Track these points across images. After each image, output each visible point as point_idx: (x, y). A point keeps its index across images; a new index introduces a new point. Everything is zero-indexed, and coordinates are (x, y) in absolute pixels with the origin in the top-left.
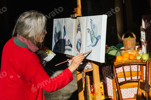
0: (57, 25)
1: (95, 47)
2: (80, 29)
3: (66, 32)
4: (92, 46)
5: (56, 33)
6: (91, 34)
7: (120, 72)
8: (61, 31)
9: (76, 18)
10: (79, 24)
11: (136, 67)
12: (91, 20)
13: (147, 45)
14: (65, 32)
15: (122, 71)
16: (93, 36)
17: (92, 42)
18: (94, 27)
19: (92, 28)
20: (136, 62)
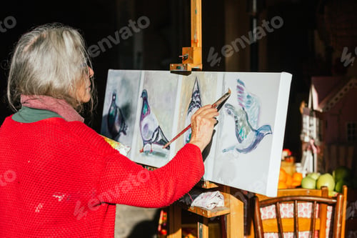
0: (118, 87)
1: (249, 153)
2: (200, 103)
3: (151, 107)
4: (238, 150)
5: (116, 107)
6: (239, 118)
7: (267, 218)
8: (134, 105)
9: (187, 73)
10: (196, 89)
11: (307, 208)
12: (242, 83)
13: (319, 151)
14: (148, 107)
15: (274, 215)
16: (244, 125)
17: (240, 141)
18: (249, 101)
19: (243, 104)
20: (311, 194)
